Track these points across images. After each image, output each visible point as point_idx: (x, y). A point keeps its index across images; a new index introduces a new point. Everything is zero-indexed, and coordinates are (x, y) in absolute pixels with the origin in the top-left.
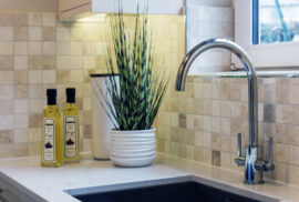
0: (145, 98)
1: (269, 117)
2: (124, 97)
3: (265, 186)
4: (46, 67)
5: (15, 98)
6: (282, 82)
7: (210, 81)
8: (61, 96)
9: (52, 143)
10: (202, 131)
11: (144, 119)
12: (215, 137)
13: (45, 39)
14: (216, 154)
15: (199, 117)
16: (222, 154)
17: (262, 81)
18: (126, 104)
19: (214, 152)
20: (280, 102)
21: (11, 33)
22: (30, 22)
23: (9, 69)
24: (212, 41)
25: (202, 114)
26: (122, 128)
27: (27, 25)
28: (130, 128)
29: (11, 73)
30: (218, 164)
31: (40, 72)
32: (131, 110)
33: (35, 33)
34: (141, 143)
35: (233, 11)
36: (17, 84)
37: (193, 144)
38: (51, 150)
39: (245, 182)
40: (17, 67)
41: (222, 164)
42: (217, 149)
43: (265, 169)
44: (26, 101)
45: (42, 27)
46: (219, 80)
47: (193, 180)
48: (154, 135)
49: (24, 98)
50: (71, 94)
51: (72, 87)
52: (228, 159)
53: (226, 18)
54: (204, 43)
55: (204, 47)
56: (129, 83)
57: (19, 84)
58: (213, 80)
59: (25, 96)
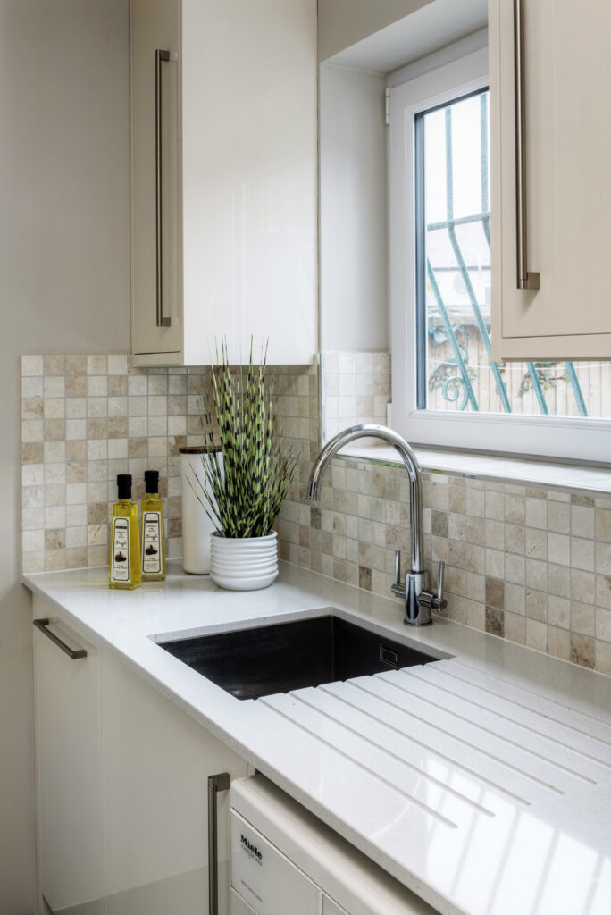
0: (262, 491)
1: (440, 529)
2: (231, 489)
3: (435, 627)
4: (113, 435)
5: (68, 481)
6: (456, 483)
7: (355, 467)
8: (138, 483)
9: (125, 554)
10: (345, 536)
11: (260, 521)
12: (363, 548)
13: (113, 394)
14: (366, 572)
15: (341, 516)
16: (374, 574)
17: (428, 478)
18: (235, 500)
19: (362, 568)
20: (454, 510)
21: (62, 386)
22: (90, 370)
23: (57, 439)
24: (359, 428)
25: (343, 512)
26: (228, 534)
27: (84, 373)
28: (240, 535)
29: (62, 444)
30: (369, 587)
31: (104, 441)
32: (241, 509)
33: (97, 385)
34: (257, 556)
35: (390, 356)
36: (71, 460)
37: (331, 553)
38: (124, 564)
39: (406, 623)
40: (70, 437)
41: (374, 586)
42: (366, 565)
43: (434, 606)
44: (84, 485)
45: (107, 375)
46: (369, 467)
47: (333, 614)
48: (275, 542)
49: (81, 481)
50: (152, 480)
51: (153, 468)
52: (382, 583)
53: (379, 368)
54: (349, 431)
55: (349, 436)
56: (239, 469)
57: (73, 459)
58: (361, 466)
59: (82, 477)
